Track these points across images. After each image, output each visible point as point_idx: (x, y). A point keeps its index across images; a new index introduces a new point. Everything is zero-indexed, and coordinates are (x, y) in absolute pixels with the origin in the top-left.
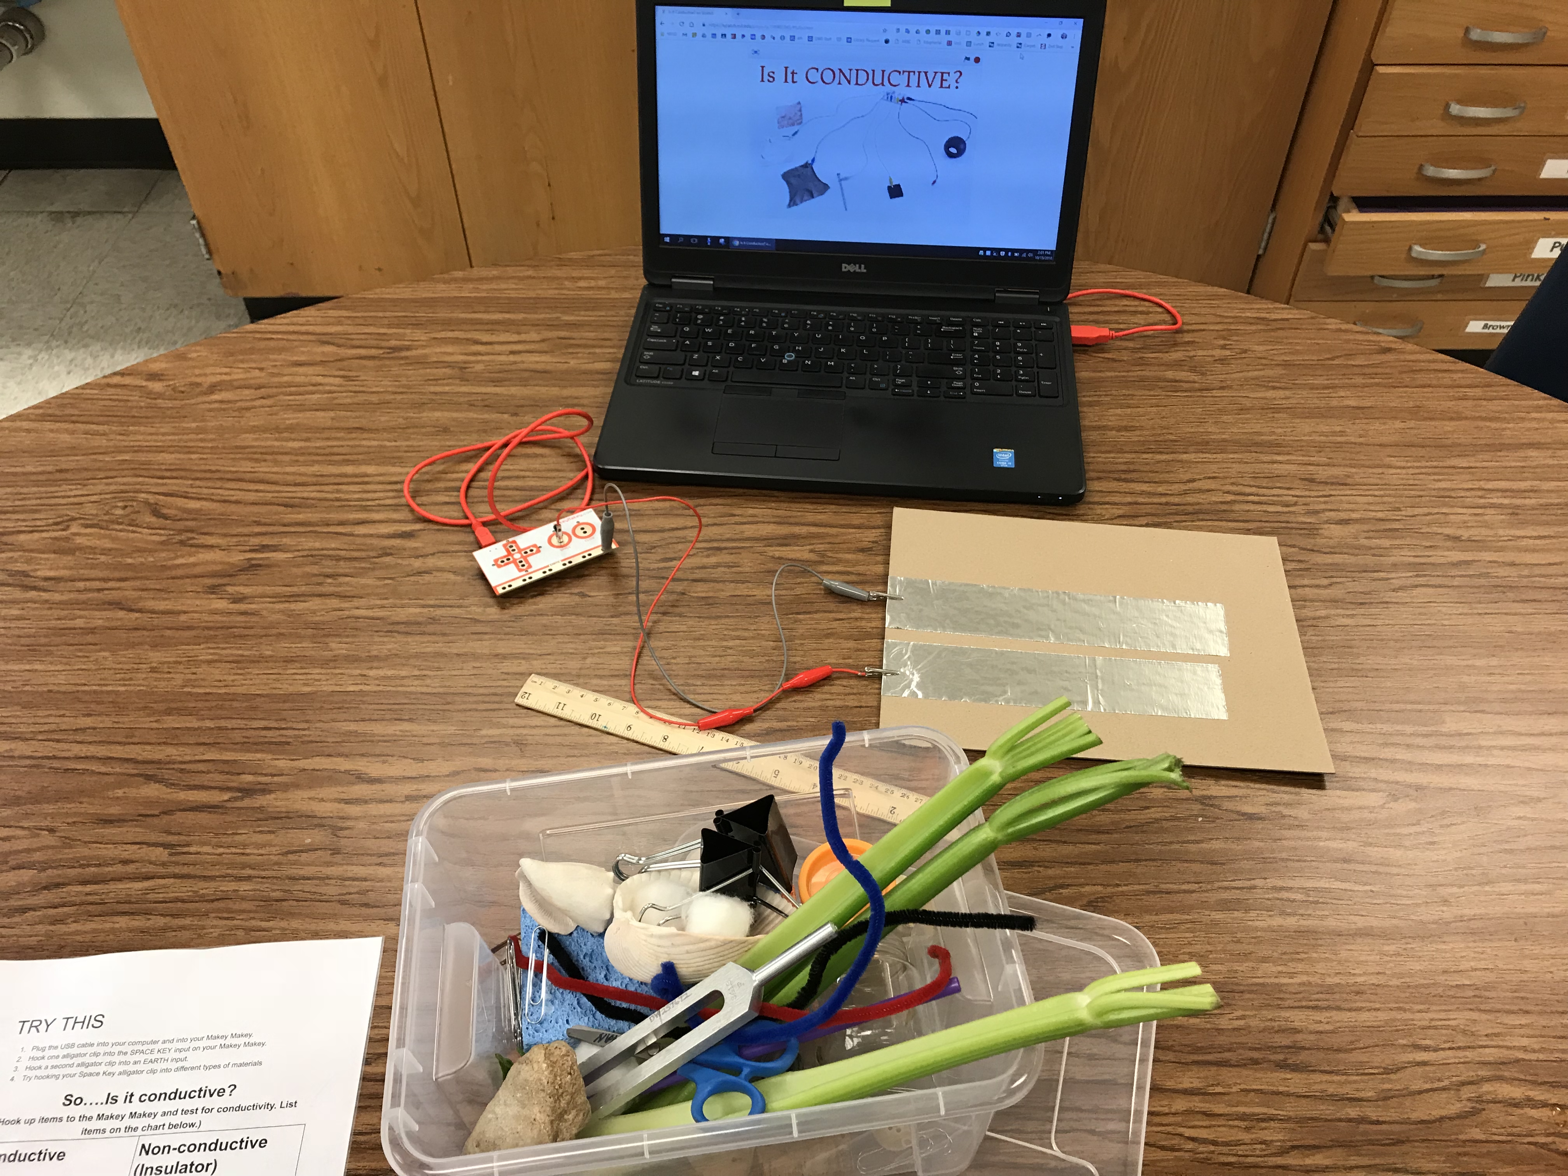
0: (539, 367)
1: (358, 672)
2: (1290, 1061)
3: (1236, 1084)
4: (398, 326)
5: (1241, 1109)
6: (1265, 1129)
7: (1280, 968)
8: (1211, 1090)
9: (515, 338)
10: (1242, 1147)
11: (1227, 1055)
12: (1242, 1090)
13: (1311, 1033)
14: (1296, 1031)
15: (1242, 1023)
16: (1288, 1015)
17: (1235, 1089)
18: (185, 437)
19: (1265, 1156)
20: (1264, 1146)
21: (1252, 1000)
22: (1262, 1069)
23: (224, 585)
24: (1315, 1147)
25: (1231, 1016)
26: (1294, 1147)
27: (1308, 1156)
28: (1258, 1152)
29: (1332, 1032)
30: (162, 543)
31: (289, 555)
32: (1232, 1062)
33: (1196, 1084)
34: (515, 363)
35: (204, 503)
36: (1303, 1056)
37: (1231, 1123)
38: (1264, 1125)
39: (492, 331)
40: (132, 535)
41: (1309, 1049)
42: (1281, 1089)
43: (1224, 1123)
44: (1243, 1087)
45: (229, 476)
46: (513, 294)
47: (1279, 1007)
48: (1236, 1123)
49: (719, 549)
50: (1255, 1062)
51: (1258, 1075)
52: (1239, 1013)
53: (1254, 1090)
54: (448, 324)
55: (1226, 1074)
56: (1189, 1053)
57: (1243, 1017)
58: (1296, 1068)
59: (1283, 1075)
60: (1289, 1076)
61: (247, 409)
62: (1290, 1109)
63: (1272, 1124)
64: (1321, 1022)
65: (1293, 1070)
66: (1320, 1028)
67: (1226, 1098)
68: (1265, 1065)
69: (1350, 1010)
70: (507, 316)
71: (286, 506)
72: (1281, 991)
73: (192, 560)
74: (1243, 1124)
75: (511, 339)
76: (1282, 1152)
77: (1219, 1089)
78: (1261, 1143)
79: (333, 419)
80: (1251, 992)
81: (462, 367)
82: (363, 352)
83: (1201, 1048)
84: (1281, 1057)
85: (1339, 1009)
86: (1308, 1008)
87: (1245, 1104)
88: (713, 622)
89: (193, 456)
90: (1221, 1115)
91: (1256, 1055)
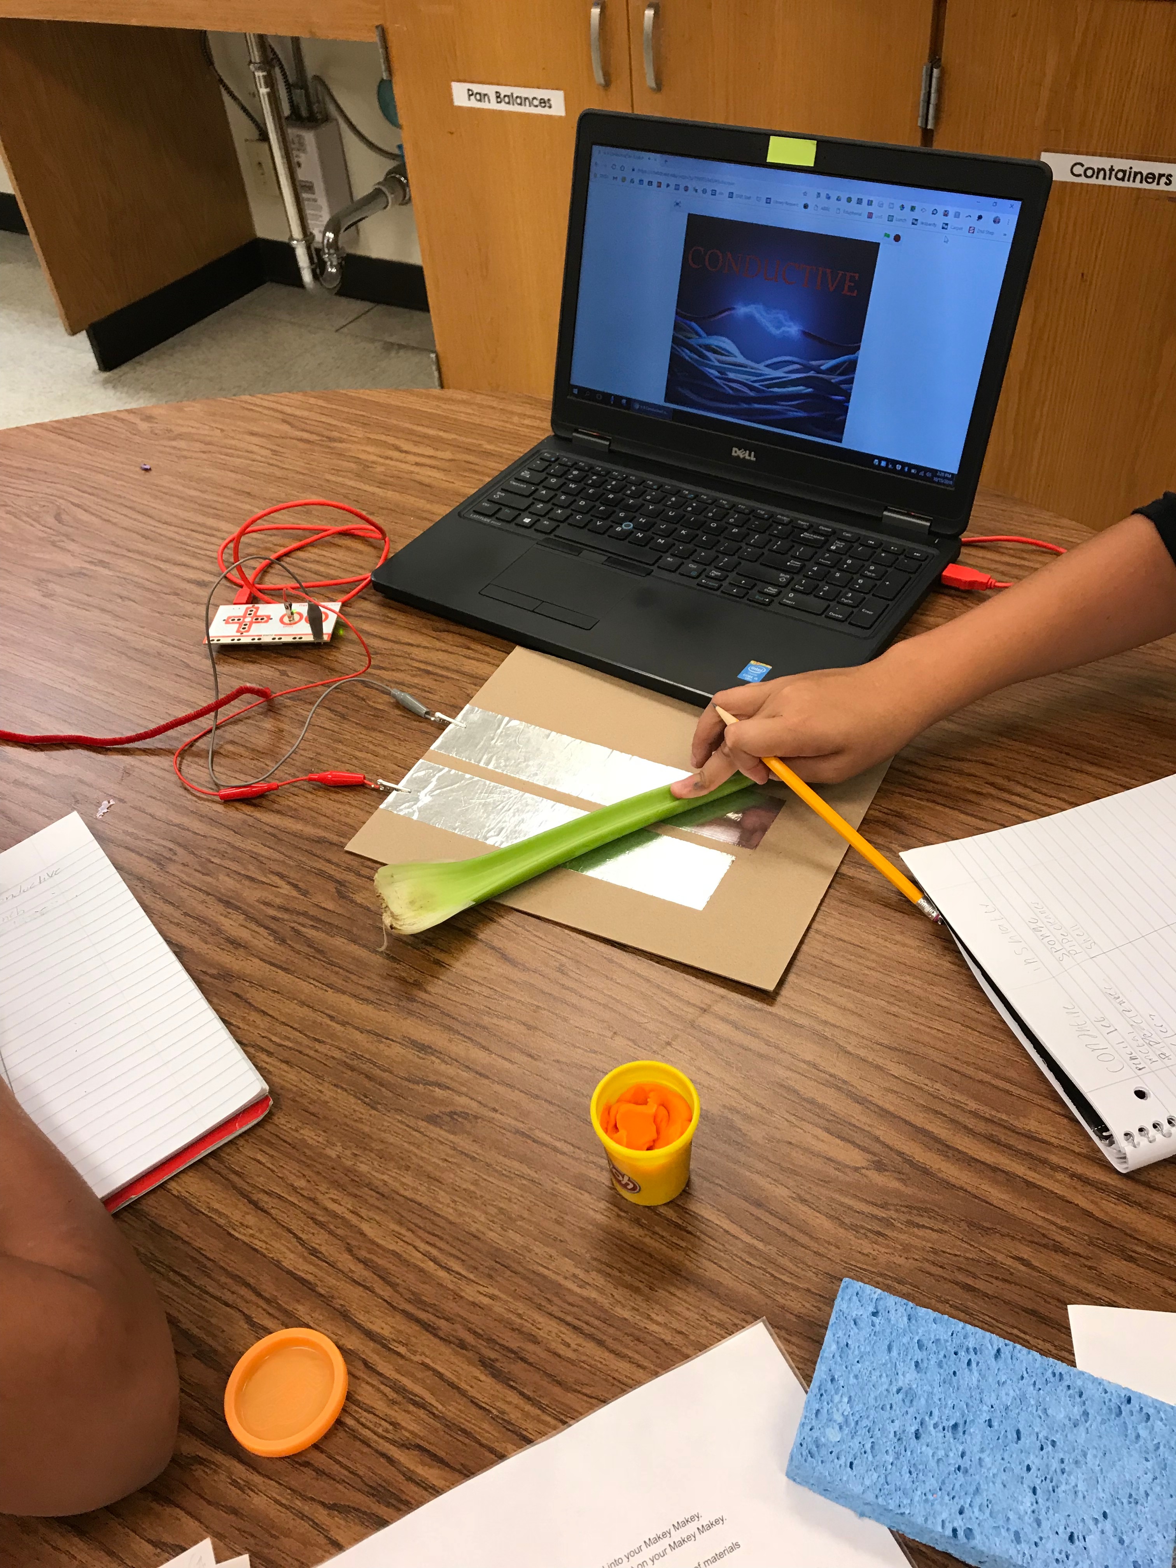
0: (427, 481)
1: (71, 675)
2: (498, 1365)
3: (423, 1354)
4: (350, 422)
5: (406, 1382)
6: (408, 1412)
7: (578, 1271)
8: (394, 1346)
9: (431, 452)
10: (370, 1416)
11: (442, 1323)
12: (423, 1364)
13: (549, 1350)
14: (535, 1340)
15: (486, 1301)
16: (541, 1320)
17: (417, 1358)
18: (127, 467)
19: (383, 1437)
20: (390, 1428)
21: (519, 1286)
22: (464, 1356)
23: (49, 581)
24: (441, 1461)
25: (481, 1289)
26: (419, 1447)
27: (423, 1464)
28: (380, 1430)
29: (571, 1362)
30: (41, 539)
31: (111, 573)
32: (441, 1334)
33: (386, 1332)
34: (412, 472)
35: (93, 518)
36: (517, 1369)
37: (382, 1387)
38: (411, 1408)
39: (416, 443)
40: (28, 527)
41: (531, 1364)
42: (463, 1386)
43: (375, 1383)
44: (427, 1361)
45: (127, 504)
46: (463, 417)
47: (539, 1307)
48: (387, 1390)
49: (428, 672)
50: (462, 1345)
51: (453, 1359)
52: (491, 1291)
53: (434, 1370)
54: (387, 429)
55: (424, 1341)
56: (409, 1301)
57: (492, 1297)
58: (497, 1374)
59: (477, 1373)
60: (483, 1378)
61: (186, 457)
62: (452, 1409)
63: (422, 1413)
64: (569, 1346)
65: (494, 1376)
66: (562, 1350)
67: (401, 1362)
68: (470, 1354)
69: (612, 1351)
70: (441, 434)
71: (143, 536)
72: (557, 1294)
73: (47, 557)
74: (392, 1395)
75: (426, 453)
76: (404, 1446)
77: (402, 1350)
78: (391, 1423)
79: (236, 481)
80: (525, 1278)
81: (366, 466)
82: (306, 435)
83: (424, 1303)
84: (493, 1355)
85: (600, 1343)
86: (568, 1324)
87: (415, 1380)
88: (364, 732)
89: (118, 483)
90: (381, 1375)
91: (470, 1339)
